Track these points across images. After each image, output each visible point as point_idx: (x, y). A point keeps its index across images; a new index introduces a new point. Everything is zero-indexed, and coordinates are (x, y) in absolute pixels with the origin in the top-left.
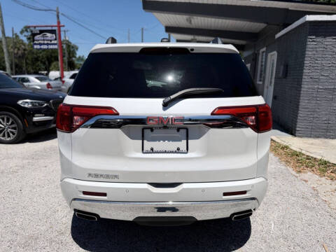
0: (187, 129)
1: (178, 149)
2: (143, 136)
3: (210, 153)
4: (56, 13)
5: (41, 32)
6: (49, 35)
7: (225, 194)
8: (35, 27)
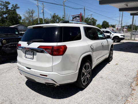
0: (34, 52)
1: (31, 58)
2: (25, 53)
3: (38, 60)
4: (84, 9)
5: (75, 17)
6: (77, 18)
7: (41, 75)
8: (73, 16)
